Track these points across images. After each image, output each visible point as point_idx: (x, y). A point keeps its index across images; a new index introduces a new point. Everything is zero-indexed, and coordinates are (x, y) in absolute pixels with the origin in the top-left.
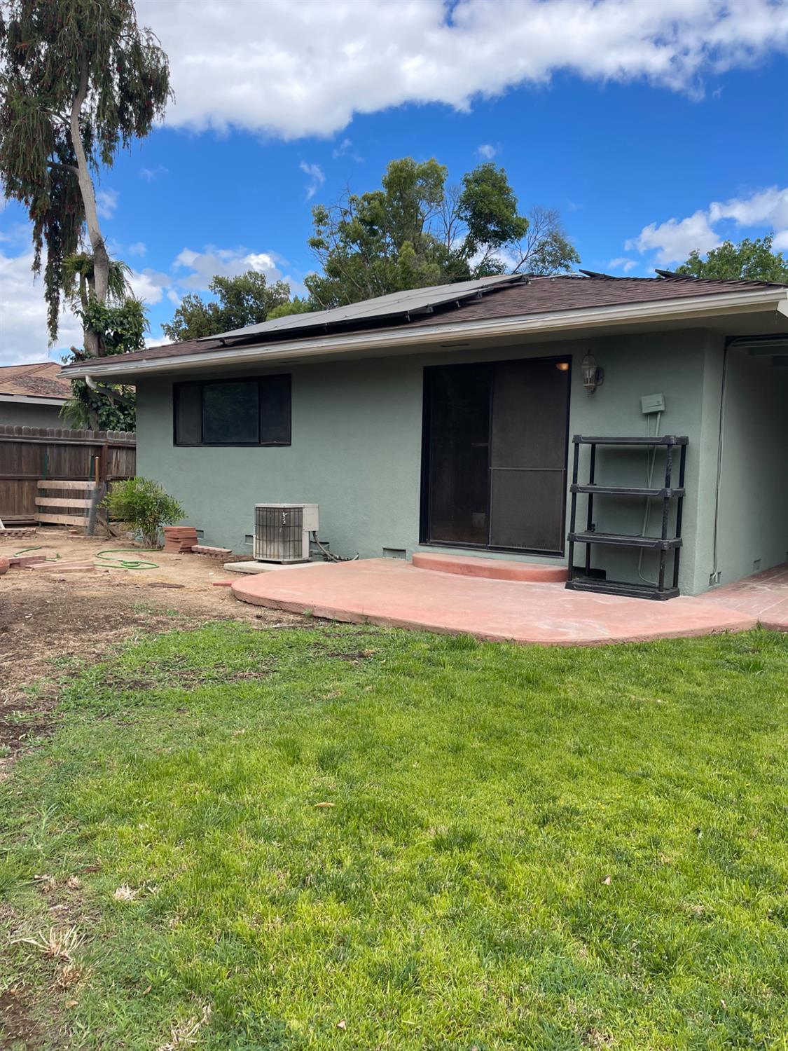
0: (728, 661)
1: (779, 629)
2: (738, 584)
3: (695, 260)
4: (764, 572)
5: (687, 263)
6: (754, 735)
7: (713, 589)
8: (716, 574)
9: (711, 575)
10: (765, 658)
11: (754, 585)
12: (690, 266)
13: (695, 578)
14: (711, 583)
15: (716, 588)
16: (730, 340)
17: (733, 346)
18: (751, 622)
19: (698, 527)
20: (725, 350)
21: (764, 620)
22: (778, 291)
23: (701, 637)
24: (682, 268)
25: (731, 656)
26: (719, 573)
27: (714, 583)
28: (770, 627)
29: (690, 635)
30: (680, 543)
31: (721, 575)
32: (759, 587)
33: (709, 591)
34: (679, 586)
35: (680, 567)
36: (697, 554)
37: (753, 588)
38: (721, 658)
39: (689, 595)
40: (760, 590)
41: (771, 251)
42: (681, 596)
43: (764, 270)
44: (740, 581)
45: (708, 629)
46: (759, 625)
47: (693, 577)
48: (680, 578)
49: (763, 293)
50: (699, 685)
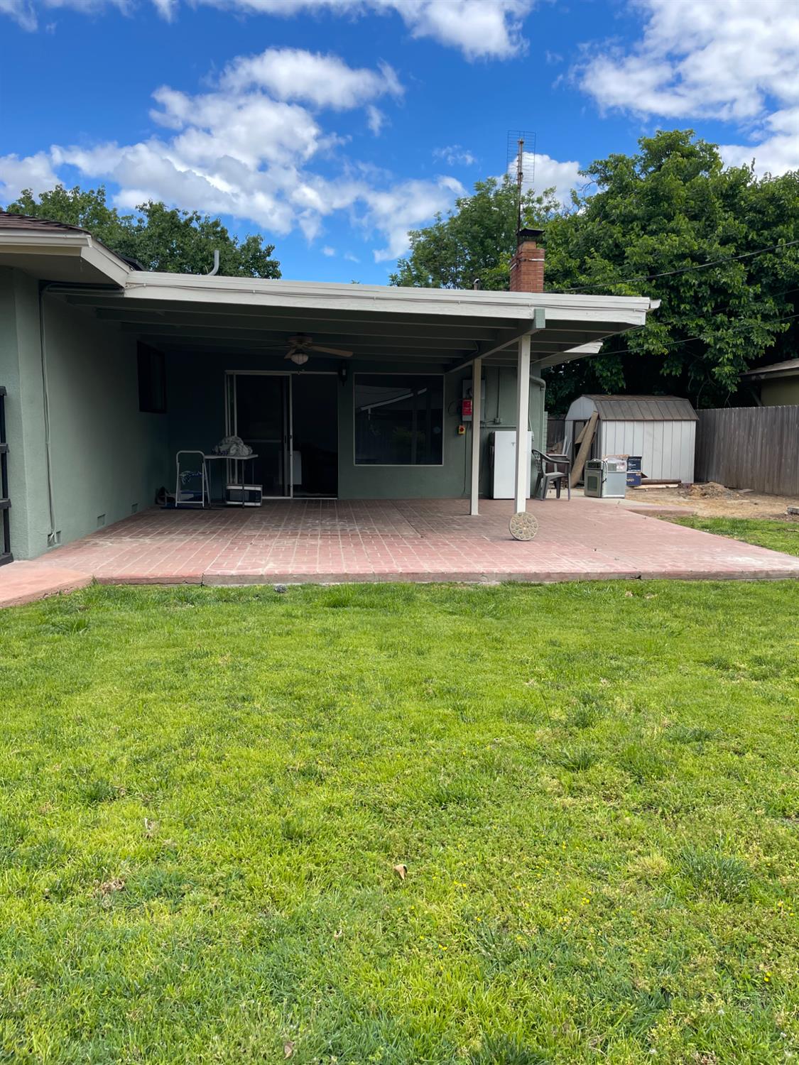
0: (54, 625)
1: (114, 582)
2: (80, 542)
3: (27, 199)
4: (109, 527)
5: (19, 201)
6: (65, 699)
7: (53, 549)
8: (54, 533)
9: (49, 535)
10: (93, 616)
11: (97, 541)
12: (23, 206)
13: (29, 538)
14: (50, 543)
15: (56, 549)
16: (44, 284)
17: (49, 291)
18: (84, 580)
19: (27, 485)
20: (40, 294)
21: (99, 575)
22: (78, 236)
23: (28, 603)
24: (14, 206)
25: (58, 619)
26: (58, 533)
27: (54, 543)
28: (105, 582)
29: (19, 603)
30: (9, 505)
31: (61, 534)
32: (101, 543)
33: (49, 552)
34: (12, 551)
35: (12, 530)
36: (29, 514)
37: (96, 544)
38: (47, 622)
39: (25, 559)
40: (102, 545)
41: (105, 205)
42: (15, 562)
43: (101, 223)
44: (85, 538)
45: (38, 593)
46: (95, 581)
47: (27, 539)
48: (13, 542)
49: (63, 236)
50: (15, 657)
